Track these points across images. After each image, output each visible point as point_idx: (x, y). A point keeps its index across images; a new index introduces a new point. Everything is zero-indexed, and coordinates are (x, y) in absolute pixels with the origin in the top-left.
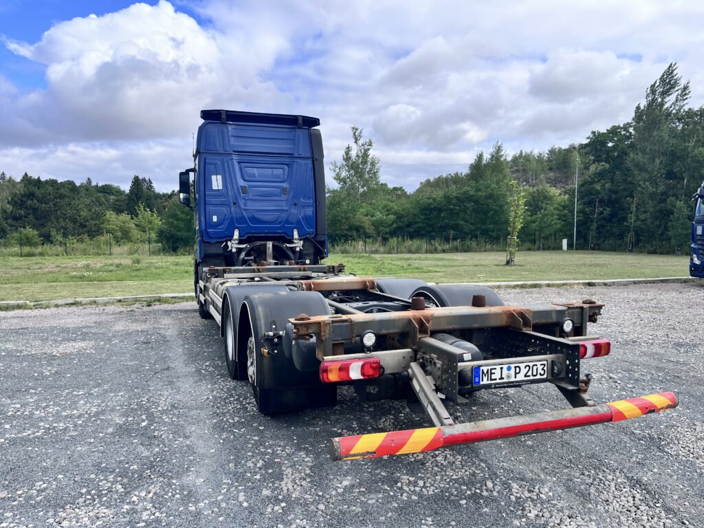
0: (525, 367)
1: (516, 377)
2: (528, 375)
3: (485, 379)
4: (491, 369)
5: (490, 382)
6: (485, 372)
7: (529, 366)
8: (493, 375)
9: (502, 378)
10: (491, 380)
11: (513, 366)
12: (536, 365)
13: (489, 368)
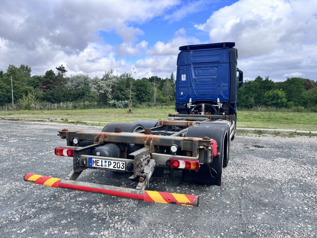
0: (114, 163)
1: (109, 167)
2: (115, 167)
3: (94, 164)
4: (97, 161)
5: (96, 166)
6: (94, 161)
7: (116, 163)
8: (98, 163)
9: (102, 166)
10: (97, 165)
11: (107, 161)
12: (119, 163)
13: (96, 160)
